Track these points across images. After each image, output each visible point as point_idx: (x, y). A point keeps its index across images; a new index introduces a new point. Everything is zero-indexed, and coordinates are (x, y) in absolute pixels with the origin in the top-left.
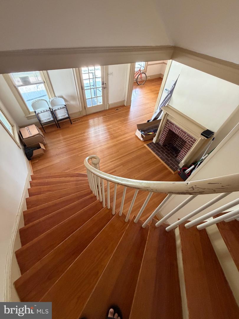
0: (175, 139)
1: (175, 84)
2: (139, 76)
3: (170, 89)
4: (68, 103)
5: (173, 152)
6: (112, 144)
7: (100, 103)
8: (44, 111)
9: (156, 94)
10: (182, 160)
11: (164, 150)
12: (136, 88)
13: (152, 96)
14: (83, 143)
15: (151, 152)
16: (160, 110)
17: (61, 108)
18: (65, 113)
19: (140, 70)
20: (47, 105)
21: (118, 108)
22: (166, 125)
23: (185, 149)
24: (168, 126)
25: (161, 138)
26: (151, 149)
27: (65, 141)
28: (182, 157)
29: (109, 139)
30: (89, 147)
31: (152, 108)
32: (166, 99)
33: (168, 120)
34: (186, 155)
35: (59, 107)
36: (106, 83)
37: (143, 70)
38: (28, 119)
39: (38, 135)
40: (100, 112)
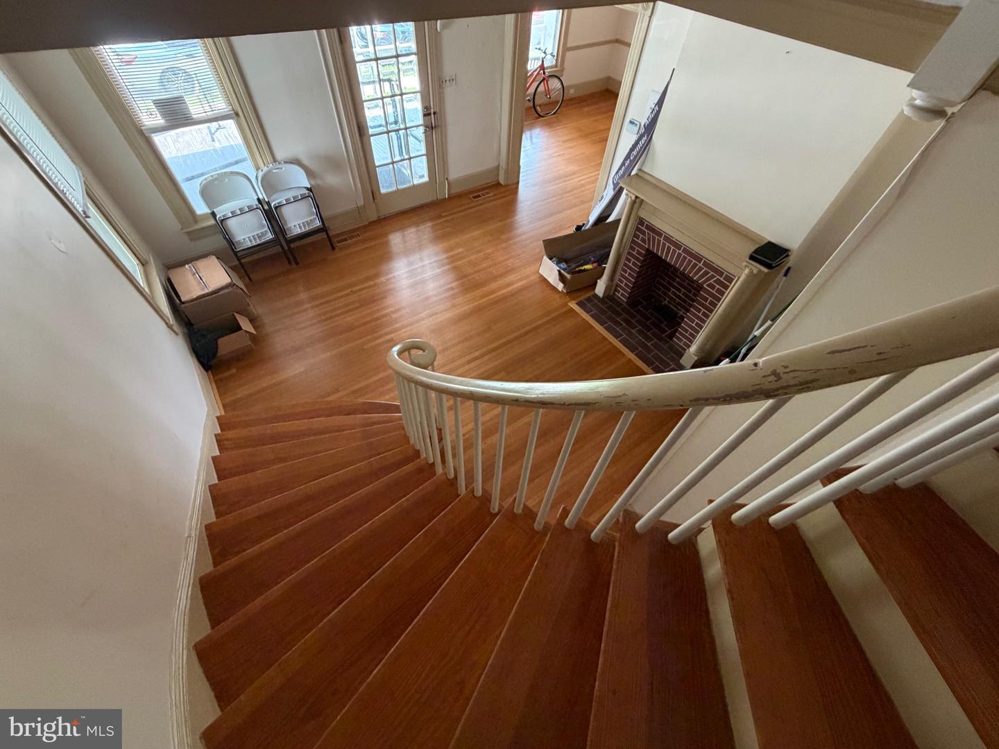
0: (664, 279)
1: (660, 103)
2: (541, 88)
3: (644, 119)
4: (319, 182)
5: (662, 323)
6: (467, 308)
7: (422, 176)
8: (240, 210)
9: (600, 142)
10: (689, 347)
11: (633, 317)
12: (531, 127)
13: (585, 149)
14: (375, 309)
15: (591, 327)
16: (614, 189)
17: (296, 200)
18: (312, 214)
19: (542, 67)
20: (252, 189)
21: (480, 193)
22: (636, 236)
23: (699, 311)
24: (644, 241)
25: (620, 281)
26: (593, 316)
27: (316, 306)
28: (691, 334)
29: (456, 291)
30: (396, 321)
31: (587, 187)
32: (635, 153)
33: (641, 221)
34: (701, 329)
35: (290, 195)
36: (437, 111)
37: (551, 67)
38: (191, 240)
39: (230, 289)
40: (422, 207)
